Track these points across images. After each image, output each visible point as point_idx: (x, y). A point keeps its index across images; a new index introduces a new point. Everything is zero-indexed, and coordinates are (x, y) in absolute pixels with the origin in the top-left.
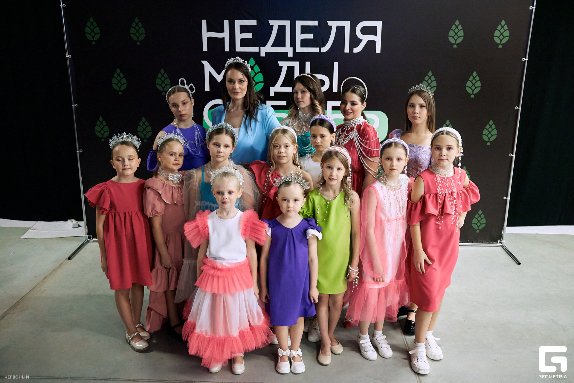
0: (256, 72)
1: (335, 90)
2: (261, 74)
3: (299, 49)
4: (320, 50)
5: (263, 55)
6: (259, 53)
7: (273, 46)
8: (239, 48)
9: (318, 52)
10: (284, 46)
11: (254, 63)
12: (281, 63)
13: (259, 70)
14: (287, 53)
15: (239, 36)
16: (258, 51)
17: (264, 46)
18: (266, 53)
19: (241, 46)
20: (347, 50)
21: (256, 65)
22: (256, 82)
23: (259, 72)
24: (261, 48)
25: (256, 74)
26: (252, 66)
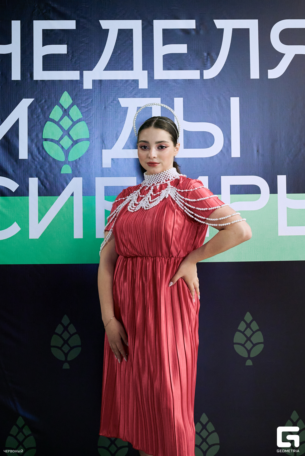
0: (75, 120)
1: (236, 152)
3: (161, 74)
4: (202, 75)
5: (88, 85)
6: (80, 82)
7: (107, 68)
8: (39, 74)
9: (199, 78)
10: (130, 67)
11: (71, 101)
12: (124, 102)
14: (136, 82)
15: (40, 51)
16: (78, 79)
17: (91, 69)
18: (94, 81)
19: (44, 69)
20: (255, 74)
23: (79, 121)
24: (85, 72)
25: (75, 123)
26: (66, 107)
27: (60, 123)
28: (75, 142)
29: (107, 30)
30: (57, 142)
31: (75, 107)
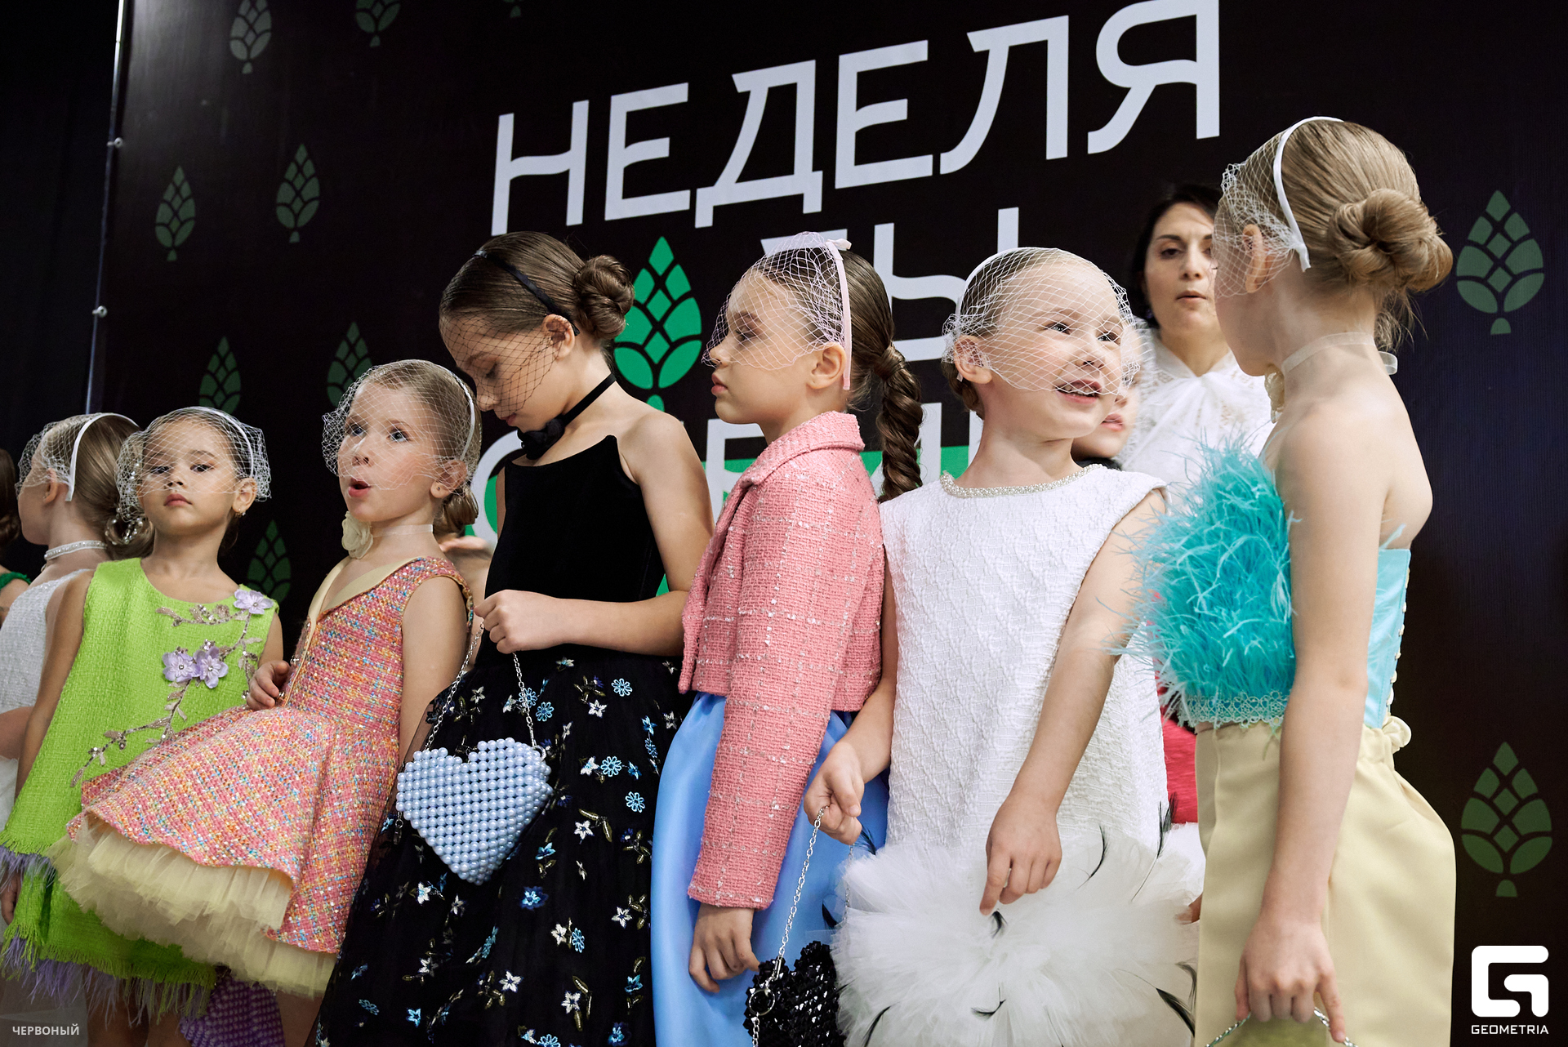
2: (691, 303)
3: (850, 174)
4: (937, 164)
5: (705, 219)
6: (691, 213)
7: (743, 178)
8: (618, 207)
9: (929, 172)
10: (787, 168)
11: (670, 257)
13: (687, 288)
14: (799, 199)
15: (621, 156)
16: (686, 207)
17: (711, 181)
18: (718, 210)
19: (626, 195)
20: (1058, 147)
21: (678, 269)
22: (673, 339)
23: (684, 298)
24: (700, 192)
25: (675, 304)
26: (660, 272)
27: (649, 307)
28: (674, 346)
29: (747, 95)
30: (640, 349)
31: (678, 268)
